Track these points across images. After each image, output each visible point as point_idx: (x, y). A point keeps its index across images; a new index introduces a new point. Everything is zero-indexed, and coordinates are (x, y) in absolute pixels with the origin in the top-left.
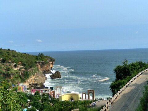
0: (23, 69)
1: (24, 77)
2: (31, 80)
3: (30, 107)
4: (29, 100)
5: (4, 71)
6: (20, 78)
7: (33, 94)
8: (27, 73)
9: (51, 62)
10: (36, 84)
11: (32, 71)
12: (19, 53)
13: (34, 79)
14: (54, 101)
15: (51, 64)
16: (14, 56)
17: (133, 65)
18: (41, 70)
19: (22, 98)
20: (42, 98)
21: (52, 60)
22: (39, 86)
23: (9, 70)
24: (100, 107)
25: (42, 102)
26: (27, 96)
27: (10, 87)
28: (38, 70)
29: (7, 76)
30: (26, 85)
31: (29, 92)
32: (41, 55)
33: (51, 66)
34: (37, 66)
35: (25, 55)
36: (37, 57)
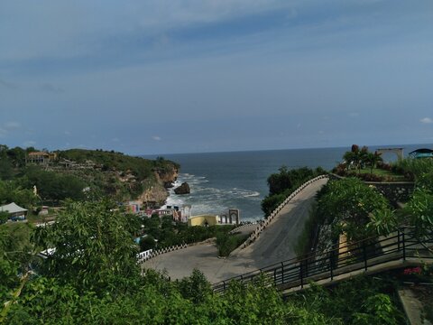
0: (134, 181)
1: (136, 191)
2: (146, 196)
3: (146, 236)
4: (143, 226)
5: (106, 183)
6: (130, 193)
7: (150, 216)
8: (140, 185)
9: (176, 170)
10: (154, 203)
11: (147, 183)
12: (127, 157)
13: (151, 195)
14: (180, 226)
15: (175, 173)
16: (120, 161)
17: (294, 172)
18: (160, 182)
19: (132, 222)
20: (162, 222)
21: (177, 166)
22: (157, 204)
23: (113, 181)
24: (248, 233)
25: (163, 228)
26: (140, 219)
27: (114, 207)
28: (156, 181)
29: (110, 190)
30: (139, 203)
31: (143, 214)
32: (161, 160)
33: (175, 176)
34: (155, 175)
35: (137, 160)
36: (155, 162)
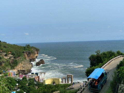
0: (13, 58)
1: (13, 64)
2: (20, 67)
3: (19, 90)
4: (17, 84)
6: (10, 65)
7: (21, 79)
8: (16, 61)
9: (37, 52)
10: (24, 71)
11: (20, 60)
12: (9, 45)
13: (22, 66)
14: (39, 84)
15: (36, 54)
16: (5, 47)
18: (28, 59)
19: (11, 83)
20: (28, 82)
21: (37, 50)
22: (26, 72)
23: (0, 58)
25: (29, 85)
26: (16, 80)
28: (25, 58)
30: (15, 71)
31: (18, 77)
32: (28, 46)
33: (36, 55)
34: (24, 55)
35: (14, 46)
36: (24, 47)
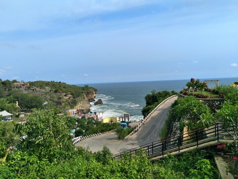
0: (72, 98)
1: (73, 104)
2: (79, 106)
3: (78, 129)
4: (77, 123)
5: (56, 100)
6: (70, 105)
7: (80, 118)
8: (75, 101)
9: (95, 92)
10: (83, 110)
11: (79, 100)
12: (68, 85)
13: (81, 106)
14: (97, 123)
16: (64, 87)
17: (159, 93)
18: (86, 99)
19: (70, 122)
20: (87, 121)
21: (96, 90)
22: (85, 111)
23: (60, 98)
24: (134, 127)
25: (88, 124)
26: (75, 119)
27: (60, 113)
28: (84, 98)
29: (59, 103)
30: (75, 110)
31: (77, 116)
32: (86, 87)
33: (95, 95)
34: (83, 95)
35: (74, 87)
36: (83, 88)
